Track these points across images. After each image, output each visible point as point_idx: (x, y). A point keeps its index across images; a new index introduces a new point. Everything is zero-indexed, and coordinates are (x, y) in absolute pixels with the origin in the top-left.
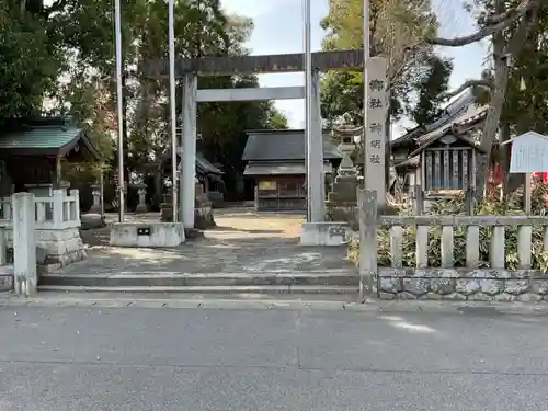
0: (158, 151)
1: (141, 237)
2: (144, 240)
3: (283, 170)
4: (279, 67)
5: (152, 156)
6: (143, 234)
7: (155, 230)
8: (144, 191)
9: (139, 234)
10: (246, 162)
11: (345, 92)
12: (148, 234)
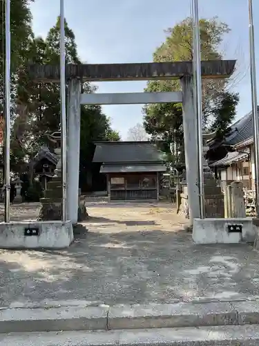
0: (31, 155)
1: (28, 238)
2: (32, 241)
3: (130, 169)
4: (159, 74)
5: (26, 160)
6: (31, 234)
7: (44, 229)
8: (20, 186)
9: (26, 234)
10: (100, 164)
11: (166, 115)
12: (36, 234)
